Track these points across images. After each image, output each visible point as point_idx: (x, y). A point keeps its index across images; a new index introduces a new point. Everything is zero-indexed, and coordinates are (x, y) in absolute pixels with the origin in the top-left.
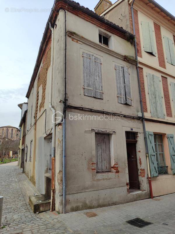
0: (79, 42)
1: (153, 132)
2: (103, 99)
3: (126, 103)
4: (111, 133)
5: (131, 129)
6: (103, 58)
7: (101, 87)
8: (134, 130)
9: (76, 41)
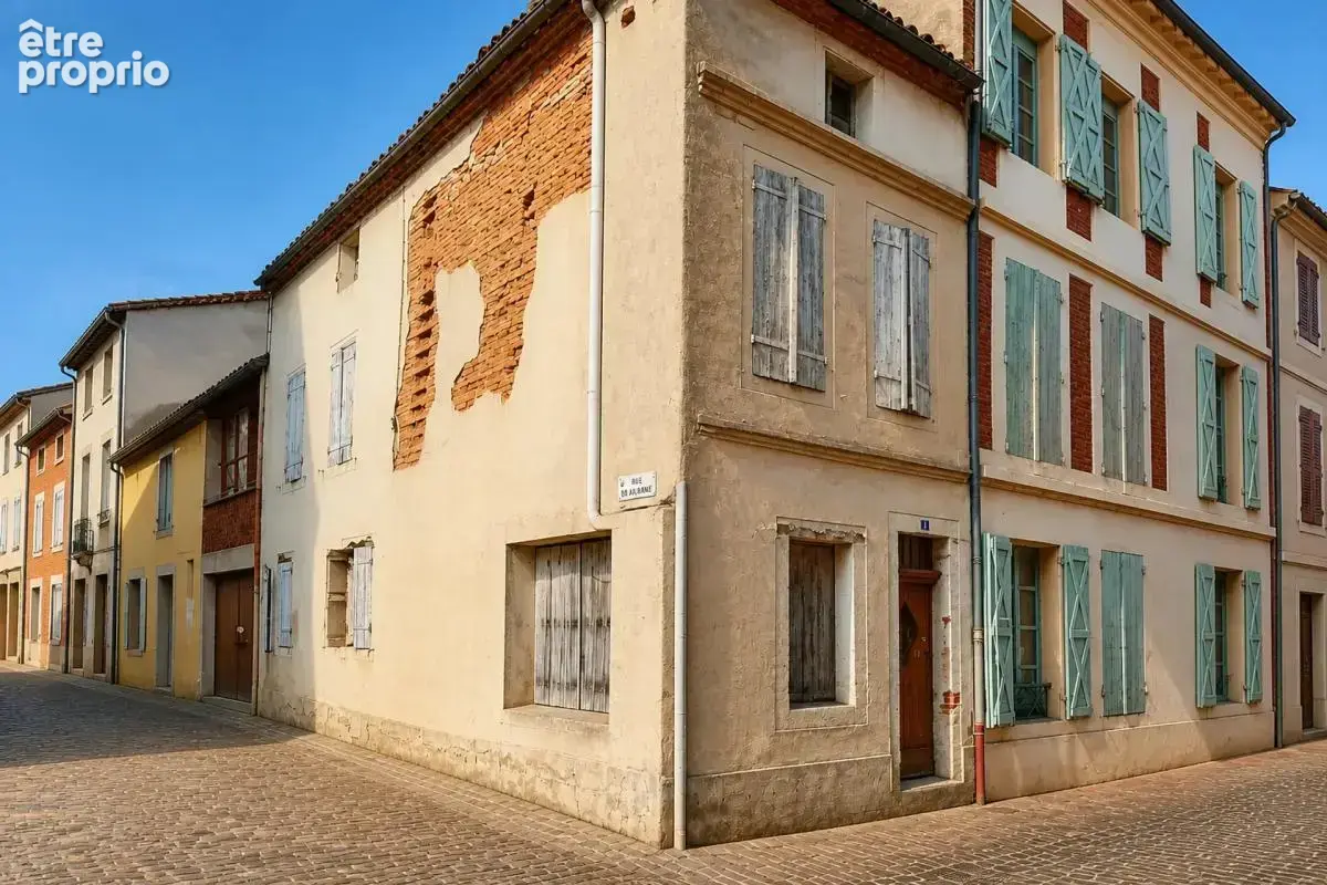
0: (739, 117)
1: (1011, 540)
2: (821, 391)
3: (910, 406)
4: (847, 540)
5: (923, 522)
6: (835, 188)
7: (817, 338)
8: (935, 530)
9: (729, 113)
